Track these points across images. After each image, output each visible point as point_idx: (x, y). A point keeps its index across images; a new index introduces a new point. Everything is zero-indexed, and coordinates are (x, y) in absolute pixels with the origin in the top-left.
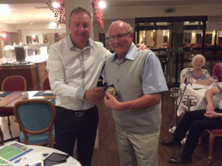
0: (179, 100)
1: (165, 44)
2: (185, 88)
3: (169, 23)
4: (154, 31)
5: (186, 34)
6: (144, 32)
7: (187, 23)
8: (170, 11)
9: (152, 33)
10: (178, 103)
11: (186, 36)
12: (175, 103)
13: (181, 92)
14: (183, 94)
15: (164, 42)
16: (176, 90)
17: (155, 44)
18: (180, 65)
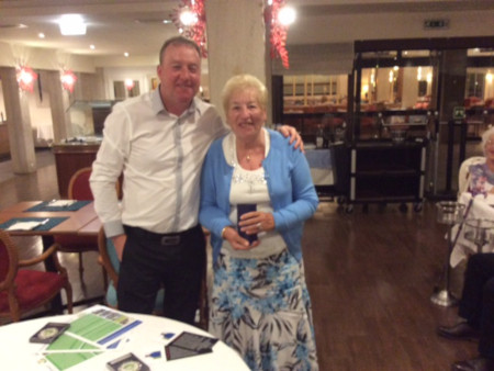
0: (455, 229)
1: (423, 99)
2: (471, 202)
3: (434, 53)
4: (396, 68)
5: (473, 76)
6: (373, 70)
7: (475, 52)
8: (435, 24)
9: (392, 74)
10: (453, 238)
11: (473, 82)
12: (446, 237)
13: (460, 212)
14: (465, 217)
15: (420, 95)
16: (448, 206)
17: (398, 99)
18: (457, 149)
